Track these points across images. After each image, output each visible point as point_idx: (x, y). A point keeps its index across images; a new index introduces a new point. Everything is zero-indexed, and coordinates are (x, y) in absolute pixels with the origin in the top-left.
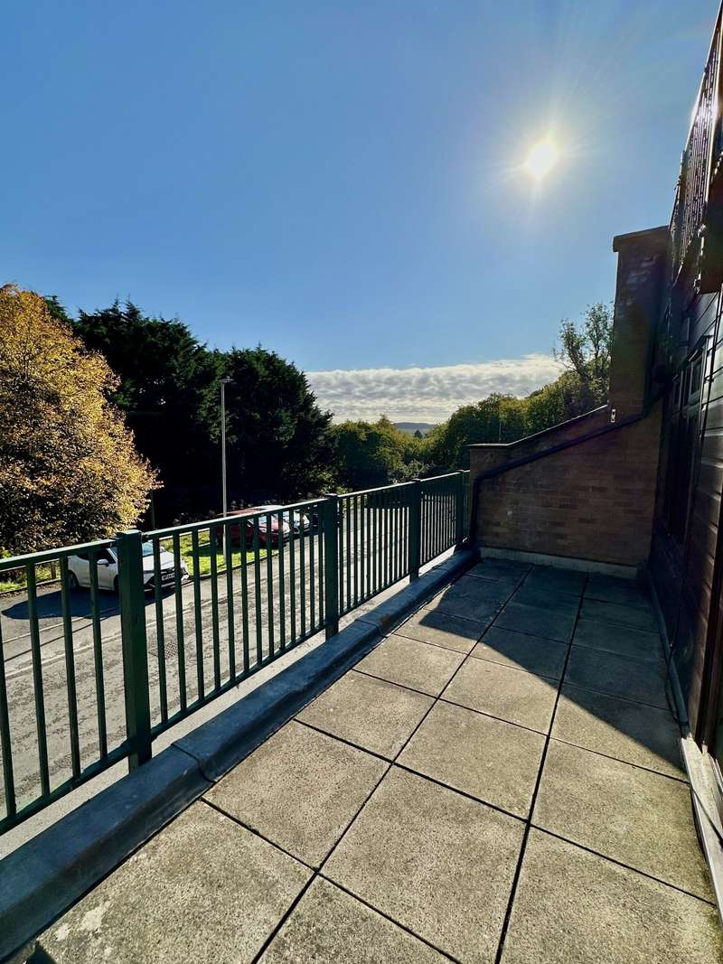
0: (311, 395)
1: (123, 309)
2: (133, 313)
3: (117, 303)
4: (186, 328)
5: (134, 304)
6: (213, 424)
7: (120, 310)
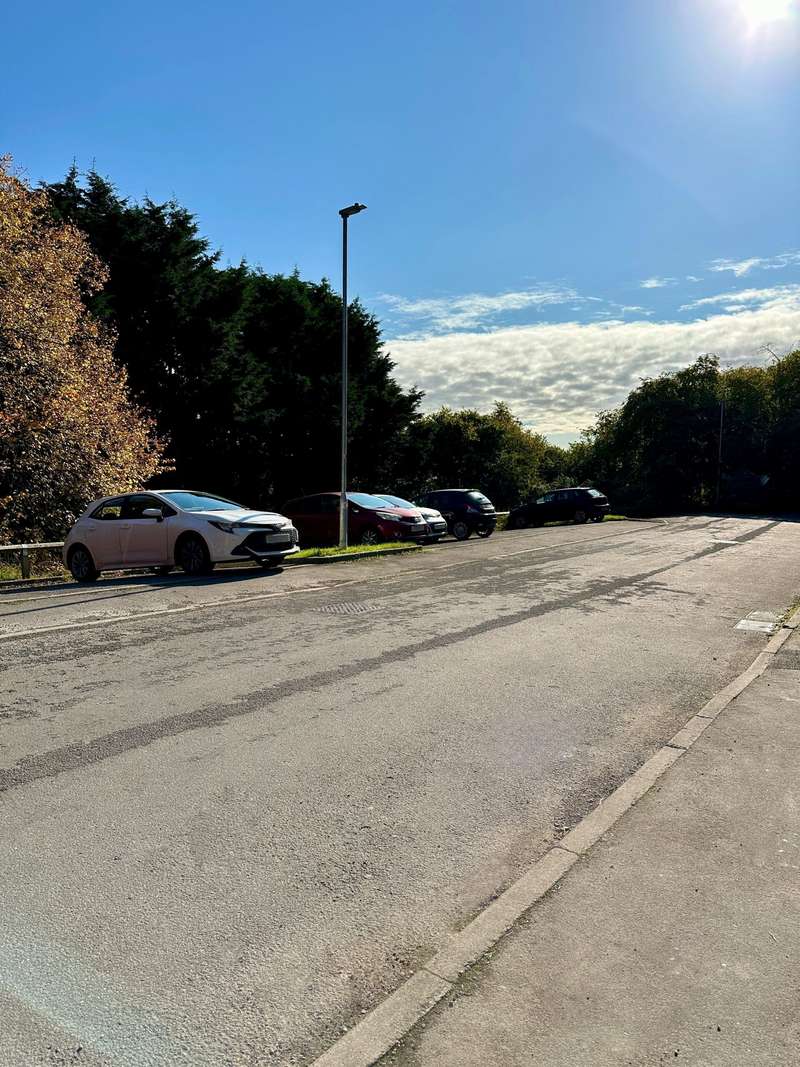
0: (386, 360)
1: (83, 184)
2: (100, 190)
3: (73, 174)
4: (191, 217)
5: (102, 177)
6: (240, 383)
7: (78, 186)
